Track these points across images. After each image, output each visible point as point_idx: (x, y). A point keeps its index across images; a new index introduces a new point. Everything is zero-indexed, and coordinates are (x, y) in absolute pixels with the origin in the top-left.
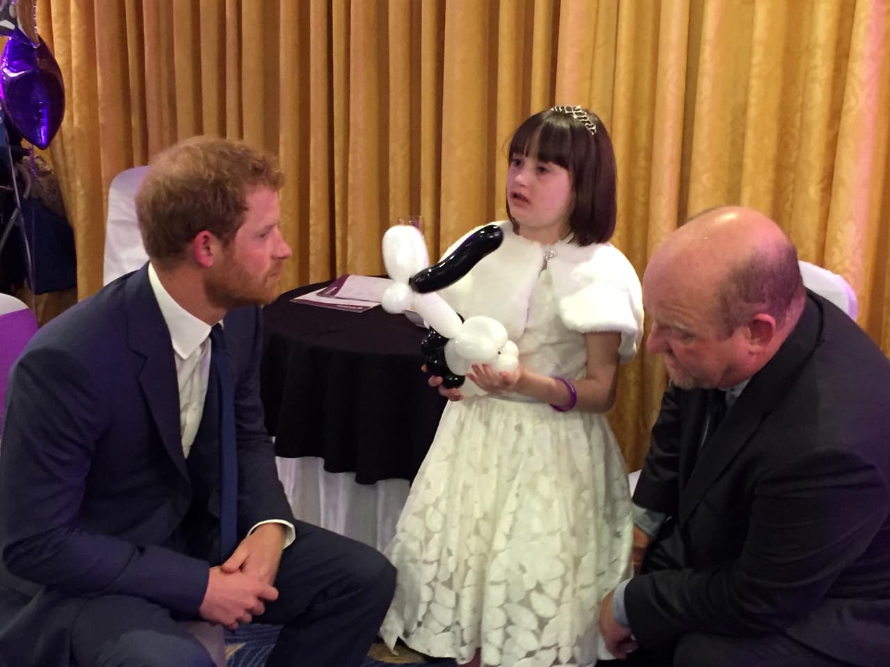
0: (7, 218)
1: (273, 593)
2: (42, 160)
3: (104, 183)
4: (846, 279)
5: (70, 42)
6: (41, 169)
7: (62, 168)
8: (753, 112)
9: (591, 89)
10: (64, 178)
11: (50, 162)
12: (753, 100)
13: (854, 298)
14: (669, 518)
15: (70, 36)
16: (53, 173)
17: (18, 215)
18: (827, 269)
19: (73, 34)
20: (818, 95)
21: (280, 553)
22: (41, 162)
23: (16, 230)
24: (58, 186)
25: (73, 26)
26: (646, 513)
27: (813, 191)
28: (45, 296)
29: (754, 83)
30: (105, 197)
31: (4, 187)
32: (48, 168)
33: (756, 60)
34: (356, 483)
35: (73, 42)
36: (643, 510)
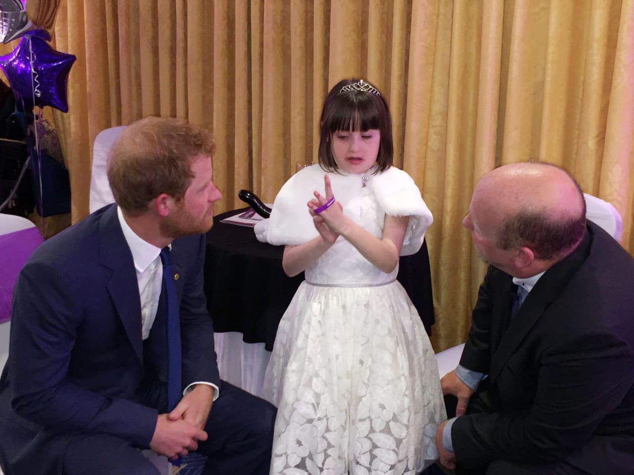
0: (22, 164)
1: (204, 436)
2: (48, 122)
3: (90, 139)
4: (614, 206)
5: (67, 40)
6: (46, 129)
7: (61, 129)
8: (548, 88)
9: (433, 71)
10: (62, 135)
11: (53, 124)
12: (548, 79)
13: (620, 219)
14: (486, 376)
15: (67, 36)
16: (55, 131)
17: (30, 161)
18: (601, 199)
19: (69, 34)
20: (595, 75)
21: (210, 404)
22: (46, 124)
23: (28, 171)
24: (58, 140)
25: (69, 29)
26: (469, 373)
27: (591, 144)
28: (49, 218)
29: (549, 66)
30: (91, 149)
31: (20, 142)
32: (52, 127)
33: (551, 49)
34: (265, 351)
35: (69, 39)
36: (468, 371)
